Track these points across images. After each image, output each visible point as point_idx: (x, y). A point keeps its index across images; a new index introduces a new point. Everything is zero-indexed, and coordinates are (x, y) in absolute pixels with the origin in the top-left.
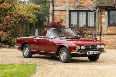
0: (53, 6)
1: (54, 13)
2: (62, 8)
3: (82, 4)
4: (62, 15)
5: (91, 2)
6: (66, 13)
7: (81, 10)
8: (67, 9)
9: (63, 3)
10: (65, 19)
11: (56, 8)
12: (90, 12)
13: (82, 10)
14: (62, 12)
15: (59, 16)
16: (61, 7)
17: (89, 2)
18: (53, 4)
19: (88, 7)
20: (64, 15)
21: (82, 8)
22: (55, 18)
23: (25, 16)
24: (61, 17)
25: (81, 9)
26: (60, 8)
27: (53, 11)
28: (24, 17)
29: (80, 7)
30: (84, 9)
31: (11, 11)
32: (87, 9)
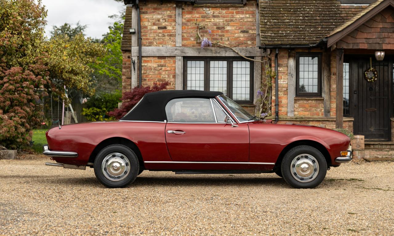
0: (140, 45)
1: (143, 64)
2: (164, 50)
3: (216, 39)
4: (163, 68)
5: (242, 35)
6: (175, 62)
7: (214, 55)
8: (177, 53)
9: (167, 38)
10: (172, 80)
11: (147, 50)
12: (239, 62)
13: (218, 55)
14: (162, 61)
15: (157, 72)
16: (161, 47)
17: (236, 35)
18: (139, 39)
19: (234, 49)
20: (169, 69)
21: (218, 49)
22: (144, 76)
23: (63, 69)
24: (160, 74)
25: (216, 53)
26: (159, 50)
27: (140, 57)
28: (62, 72)
29: (213, 49)
30: (223, 54)
31: (25, 55)
32: (232, 54)
